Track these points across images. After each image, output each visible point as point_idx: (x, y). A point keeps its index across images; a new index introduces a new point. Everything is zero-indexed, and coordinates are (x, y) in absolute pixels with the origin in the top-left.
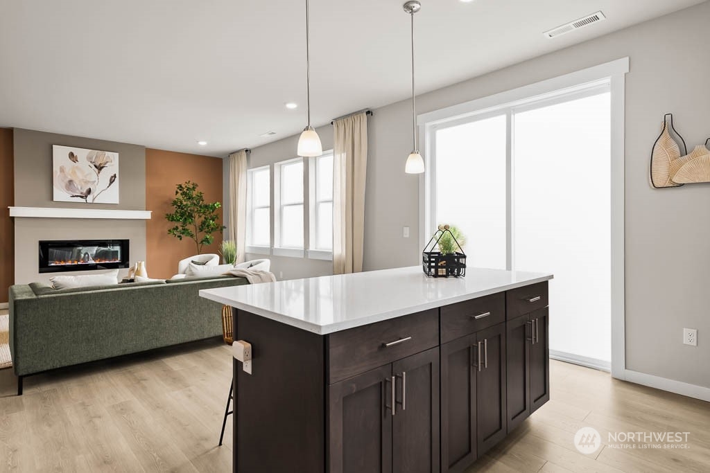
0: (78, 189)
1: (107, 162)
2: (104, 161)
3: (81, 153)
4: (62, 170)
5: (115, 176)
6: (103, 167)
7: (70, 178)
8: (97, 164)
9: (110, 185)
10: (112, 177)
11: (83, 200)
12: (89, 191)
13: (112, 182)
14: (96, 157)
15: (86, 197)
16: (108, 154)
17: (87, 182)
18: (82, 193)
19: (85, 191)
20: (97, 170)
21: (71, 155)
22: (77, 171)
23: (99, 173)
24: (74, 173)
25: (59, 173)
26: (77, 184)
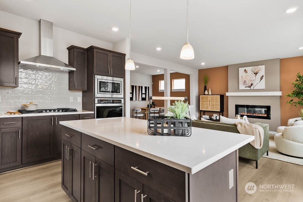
0: (247, 84)
1: (259, 71)
2: (258, 70)
3: (249, 69)
4: (242, 77)
5: (263, 76)
6: (257, 73)
7: (244, 80)
8: (255, 72)
9: (261, 80)
10: (262, 77)
11: (250, 88)
12: (252, 84)
13: (261, 79)
14: (255, 69)
15: (251, 87)
16: (259, 66)
17: (251, 81)
18: (249, 85)
19: (250, 85)
20: (255, 75)
21: (245, 70)
22: (247, 77)
23: (256, 76)
24: (246, 77)
25: (241, 78)
26: (247, 82)
